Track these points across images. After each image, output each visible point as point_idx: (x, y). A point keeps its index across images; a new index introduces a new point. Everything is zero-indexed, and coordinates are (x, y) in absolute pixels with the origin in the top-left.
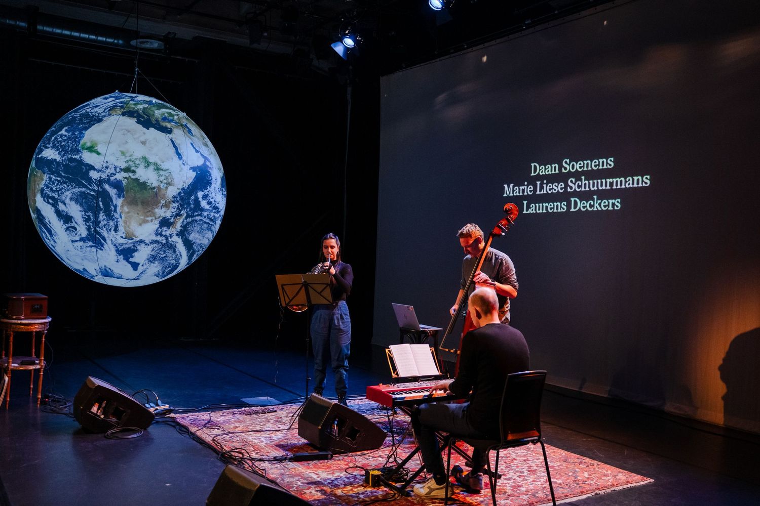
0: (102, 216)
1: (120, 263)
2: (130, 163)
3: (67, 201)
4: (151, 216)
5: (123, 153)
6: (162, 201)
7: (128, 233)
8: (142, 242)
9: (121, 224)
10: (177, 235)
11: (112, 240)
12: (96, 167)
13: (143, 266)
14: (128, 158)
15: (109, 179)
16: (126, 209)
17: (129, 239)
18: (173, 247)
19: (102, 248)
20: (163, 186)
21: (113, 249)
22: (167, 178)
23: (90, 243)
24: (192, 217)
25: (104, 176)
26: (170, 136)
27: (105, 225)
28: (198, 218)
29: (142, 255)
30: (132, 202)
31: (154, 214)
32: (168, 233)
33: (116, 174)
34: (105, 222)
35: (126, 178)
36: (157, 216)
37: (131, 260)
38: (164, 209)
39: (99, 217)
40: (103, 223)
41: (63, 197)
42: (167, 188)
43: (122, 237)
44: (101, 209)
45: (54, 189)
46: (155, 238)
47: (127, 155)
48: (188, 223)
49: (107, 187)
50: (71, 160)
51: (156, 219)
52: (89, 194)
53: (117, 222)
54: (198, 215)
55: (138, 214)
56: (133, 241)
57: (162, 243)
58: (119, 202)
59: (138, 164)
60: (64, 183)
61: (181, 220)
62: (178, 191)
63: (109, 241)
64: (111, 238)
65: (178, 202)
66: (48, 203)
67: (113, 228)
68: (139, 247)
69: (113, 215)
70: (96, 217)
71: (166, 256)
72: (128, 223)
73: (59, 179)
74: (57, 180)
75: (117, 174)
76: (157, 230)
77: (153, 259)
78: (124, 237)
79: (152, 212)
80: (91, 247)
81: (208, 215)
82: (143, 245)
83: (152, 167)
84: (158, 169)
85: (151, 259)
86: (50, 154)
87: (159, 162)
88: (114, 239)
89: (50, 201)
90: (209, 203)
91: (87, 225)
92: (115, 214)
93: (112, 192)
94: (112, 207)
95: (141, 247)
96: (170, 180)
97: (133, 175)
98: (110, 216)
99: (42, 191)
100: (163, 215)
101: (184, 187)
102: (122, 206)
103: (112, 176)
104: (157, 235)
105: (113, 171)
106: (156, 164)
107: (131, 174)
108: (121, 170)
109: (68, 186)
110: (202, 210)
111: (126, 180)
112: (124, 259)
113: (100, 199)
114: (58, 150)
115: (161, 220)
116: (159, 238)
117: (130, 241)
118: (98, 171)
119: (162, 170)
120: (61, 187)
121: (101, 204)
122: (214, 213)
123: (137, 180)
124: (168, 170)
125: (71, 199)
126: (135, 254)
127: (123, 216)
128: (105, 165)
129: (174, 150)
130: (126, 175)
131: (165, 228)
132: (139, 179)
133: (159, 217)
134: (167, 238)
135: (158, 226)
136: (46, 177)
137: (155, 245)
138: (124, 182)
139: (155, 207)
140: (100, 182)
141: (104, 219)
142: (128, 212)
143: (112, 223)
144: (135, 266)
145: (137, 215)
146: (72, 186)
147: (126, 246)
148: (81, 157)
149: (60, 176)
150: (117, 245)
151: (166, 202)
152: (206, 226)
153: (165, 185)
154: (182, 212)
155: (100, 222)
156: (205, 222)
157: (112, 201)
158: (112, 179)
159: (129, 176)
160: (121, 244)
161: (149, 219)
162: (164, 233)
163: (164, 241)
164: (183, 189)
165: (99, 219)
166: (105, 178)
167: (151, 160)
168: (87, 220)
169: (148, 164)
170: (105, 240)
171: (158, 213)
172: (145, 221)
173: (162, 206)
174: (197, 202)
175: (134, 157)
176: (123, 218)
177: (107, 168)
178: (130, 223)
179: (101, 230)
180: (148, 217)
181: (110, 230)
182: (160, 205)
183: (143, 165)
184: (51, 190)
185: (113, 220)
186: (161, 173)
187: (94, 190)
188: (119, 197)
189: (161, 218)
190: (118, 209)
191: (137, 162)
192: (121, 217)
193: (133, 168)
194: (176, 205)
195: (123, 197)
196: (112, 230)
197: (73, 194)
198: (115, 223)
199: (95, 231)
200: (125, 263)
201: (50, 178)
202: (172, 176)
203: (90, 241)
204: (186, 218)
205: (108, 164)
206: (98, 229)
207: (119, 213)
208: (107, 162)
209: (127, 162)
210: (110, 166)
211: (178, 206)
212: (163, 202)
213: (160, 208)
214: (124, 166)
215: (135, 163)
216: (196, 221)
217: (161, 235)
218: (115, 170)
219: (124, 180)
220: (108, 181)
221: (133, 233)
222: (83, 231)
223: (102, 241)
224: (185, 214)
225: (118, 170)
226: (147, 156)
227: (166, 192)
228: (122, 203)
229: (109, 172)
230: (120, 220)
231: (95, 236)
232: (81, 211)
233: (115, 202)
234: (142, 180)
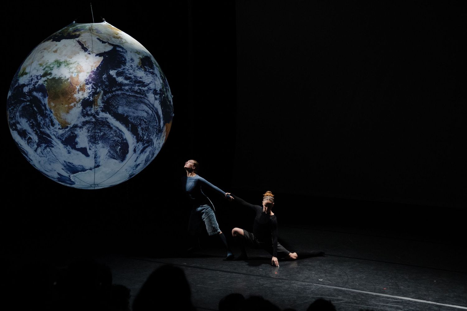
0: (39, 118)
1: (72, 154)
2: (47, 69)
3: (19, 120)
4: (73, 102)
5: (41, 65)
6: (77, 87)
7: (62, 123)
8: (75, 126)
9: (53, 118)
10: (103, 111)
11: (54, 134)
13: (90, 149)
14: (45, 67)
15: (35, 87)
16: (53, 104)
17: (65, 128)
18: (105, 123)
19: (52, 145)
20: (75, 75)
21: (59, 142)
22: (76, 68)
23: (44, 145)
24: (112, 92)
25: (31, 87)
26: (77, 39)
27: (44, 124)
28: (119, 92)
29: (83, 139)
30: (55, 97)
31: (74, 100)
32: (93, 111)
33: (38, 82)
34: (43, 122)
35: (45, 81)
36: (77, 100)
37: (78, 146)
38: (81, 93)
39: (38, 120)
40: (42, 123)
41: (17, 119)
42: (78, 75)
43: (59, 129)
44: (37, 113)
46: (84, 119)
47: (44, 65)
48: (109, 99)
49: (35, 93)
51: (77, 102)
52: (27, 105)
53: (51, 117)
54: (117, 90)
55: (62, 104)
56: (69, 128)
57: (92, 122)
58: (46, 101)
59: (53, 67)
60: (15, 107)
61: (100, 97)
62: (88, 75)
63: (53, 137)
64: (53, 134)
65: (90, 83)
67: (50, 124)
68: (76, 133)
69: (46, 113)
70: (36, 120)
71: (105, 134)
72: (58, 115)
75: (39, 81)
76: (82, 112)
77: (93, 139)
78: (61, 128)
79: (72, 98)
80: (45, 148)
81: (130, 89)
82: (78, 129)
83: (63, 65)
84: (68, 64)
85: (92, 140)
87: (68, 60)
88: (55, 133)
89: (14, 127)
90: (127, 78)
91: (34, 131)
92: (47, 112)
93: (39, 95)
94: (43, 107)
95: (78, 132)
96: (79, 69)
97: (50, 76)
98: (44, 116)
100: (82, 97)
101: (93, 70)
102: (49, 103)
103: (36, 84)
104: (84, 116)
105: (36, 80)
106: (65, 62)
107: (48, 77)
108: (41, 76)
110: (121, 85)
111: (46, 82)
112: (72, 148)
113: (33, 105)
115: (82, 102)
116: (87, 119)
117: (67, 130)
118: (27, 85)
119: (71, 64)
120: (14, 112)
121: (35, 109)
122: (138, 86)
123: (54, 79)
124: (76, 62)
125: (20, 116)
126: (77, 140)
127: (53, 110)
128: (30, 79)
129: (80, 47)
130: (44, 79)
131: (88, 108)
132: (55, 77)
133: (80, 100)
134: (94, 117)
135: (81, 108)
137: (88, 125)
138: (45, 85)
139: (73, 93)
140: (30, 92)
141: (41, 120)
142: (55, 106)
143: (47, 120)
144: (84, 151)
145: (61, 106)
147: (66, 135)
148: (18, 84)
149: (12, 104)
150: (60, 137)
151: (80, 86)
152: (132, 99)
153: (76, 74)
154: (98, 90)
155: (40, 123)
156: (132, 96)
157: (41, 102)
158: (36, 86)
159: (48, 79)
160: (62, 135)
161: (72, 104)
162: (89, 113)
163: (94, 120)
164: (92, 72)
165: (39, 121)
166: (32, 88)
167: (62, 60)
168: (32, 127)
169: (59, 64)
170: (50, 137)
171: (77, 98)
172: (70, 108)
173: (79, 90)
174: (112, 79)
175: (49, 64)
176: (53, 112)
177: (32, 80)
178: (59, 114)
179: (43, 129)
180: (70, 103)
181: (49, 126)
182: (77, 90)
183: (56, 66)
185: (47, 117)
186: (71, 66)
187: (28, 101)
188: (45, 97)
189: (81, 101)
190: (47, 107)
191: (51, 66)
192: (52, 112)
193: (49, 72)
194: (90, 86)
195: (48, 96)
196: (51, 126)
197: (20, 112)
198: (50, 119)
199: (41, 132)
200: (74, 151)
202: (80, 65)
203: (42, 143)
204: (105, 94)
205: (32, 77)
206: (41, 129)
207: (49, 110)
208: (31, 76)
209: (44, 69)
210: (34, 78)
211: (92, 86)
213: (77, 92)
214: (41, 73)
215: (50, 68)
216: (118, 95)
217: (88, 115)
218: (37, 79)
219: (44, 83)
220: (35, 89)
221: (65, 122)
222: (35, 138)
223: (49, 139)
224: (102, 92)
225: (39, 77)
226: (58, 58)
227: (79, 79)
228: (48, 100)
229: (34, 82)
230: (52, 115)
231: (43, 136)
232: (27, 122)
233: (43, 103)
234: (57, 77)
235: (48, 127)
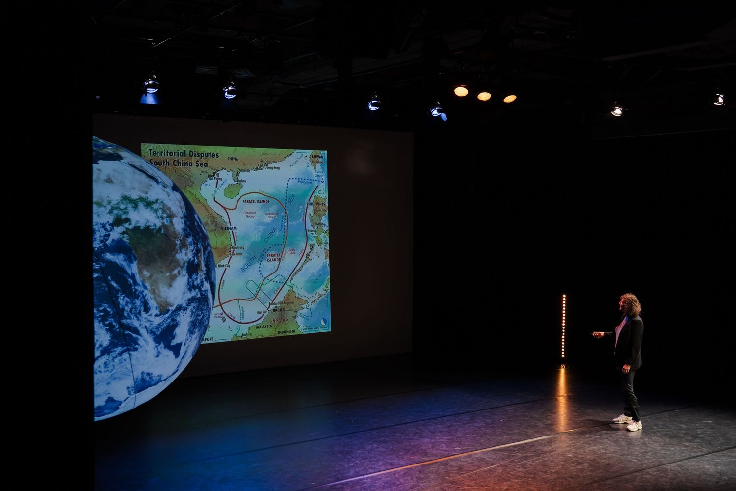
0: (122, 300)
1: (160, 357)
2: (115, 212)
4: (176, 268)
5: (99, 204)
6: (176, 241)
7: (161, 305)
8: (179, 308)
9: (149, 298)
10: (205, 279)
11: (146, 327)
13: (185, 345)
14: (109, 207)
15: (105, 245)
16: (146, 273)
17: (165, 314)
18: (205, 300)
19: (137, 346)
20: (167, 222)
21: (150, 339)
22: (164, 211)
23: (119, 349)
25: (97, 244)
26: (124, 161)
27: (131, 311)
29: (182, 329)
30: (147, 262)
31: (176, 264)
32: (198, 281)
33: (109, 235)
34: (130, 306)
35: (123, 233)
36: (181, 264)
37: (173, 343)
38: (183, 251)
39: (119, 304)
42: (171, 223)
43: (156, 315)
44: (118, 291)
46: (190, 295)
47: (104, 203)
49: (109, 256)
51: (182, 268)
53: (144, 297)
55: (162, 272)
56: (170, 313)
57: (197, 298)
58: (134, 268)
59: (126, 208)
61: (202, 257)
62: (183, 221)
63: (143, 331)
64: (144, 326)
65: (190, 235)
67: (142, 308)
68: (177, 319)
69: (136, 290)
70: (115, 305)
72: (156, 291)
75: (111, 233)
76: (189, 282)
77: (193, 327)
78: (158, 313)
79: (174, 261)
80: (120, 354)
82: (181, 312)
83: (141, 205)
84: (148, 204)
85: (192, 329)
87: (144, 196)
88: (148, 324)
91: (107, 325)
92: (137, 287)
93: (119, 259)
94: (129, 280)
95: (180, 317)
96: (168, 211)
97: (129, 224)
98: (132, 295)
100: (186, 259)
101: (184, 213)
102: (140, 272)
103: (107, 240)
104: (190, 289)
105: (103, 232)
106: (142, 199)
107: (126, 225)
108: (112, 225)
111: (125, 235)
112: (165, 347)
113: (110, 278)
115: (187, 266)
116: (193, 293)
117: (167, 315)
119: (153, 203)
121: (114, 284)
123: (137, 228)
124: (157, 200)
126: (176, 331)
127: (147, 284)
129: (144, 175)
130: (120, 229)
131: (194, 276)
132: (139, 227)
133: (184, 264)
134: (200, 289)
135: (187, 277)
137: (193, 305)
138: (125, 239)
139: (174, 253)
140: (97, 254)
141: (127, 303)
142: (151, 276)
143: (138, 302)
144: (177, 350)
145: (161, 275)
147: (164, 326)
150: (154, 330)
151: (181, 241)
153: (168, 220)
154: (199, 246)
155: (123, 309)
157: (126, 272)
158: (109, 242)
159: (127, 229)
160: (158, 327)
161: (176, 272)
162: (195, 283)
163: (199, 295)
164: (185, 216)
165: (121, 307)
166: (100, 247)
167: (135, 196)
169: (135, 203)
170: (136, 331)
171: (181, 259)
172: (173, 278)
173: (180, 247)
174: (200, 228)
175: (114, 203)
176: (149, 287)
178: (158, 289)
179: (128, 320)
180: (173, 270)
181: (140, 313)
182: (178, 247)
183: (130, 207)
185: (138, 297)
186: (155, 206)
188: (131, 262)
189: (186, 264)
190: (138, 279)
191: (122, 207)
192: (146, 288)
193: (123, 216)
194: (190, 239)
195: (136, 259)
196: (143, 313)
198: (143, 300)
199: (122, 326)
200: (166, 352)
202: (166, 205)
203: (116, 346)
204: (204, 252)
206: (124, 321)
207: (141, 284)
209: (111, 212)
211: (193, 240)
212: (178, 242)
213: (179, 251)
215: (121, 210)
217: (194, 287)
218: (106, 229)
219: (123, 237)
221: (166, 302)
223: (135, 335)
224: (202, 248)
225: (108, 227)
226: (127, 194)
227: (175, 229)
228: (138, 267)
229: (100, 236)
230: (146, 292)
231: (124, 333)
233: (129, 272)
234: (142, 225)
235: (138, 315)
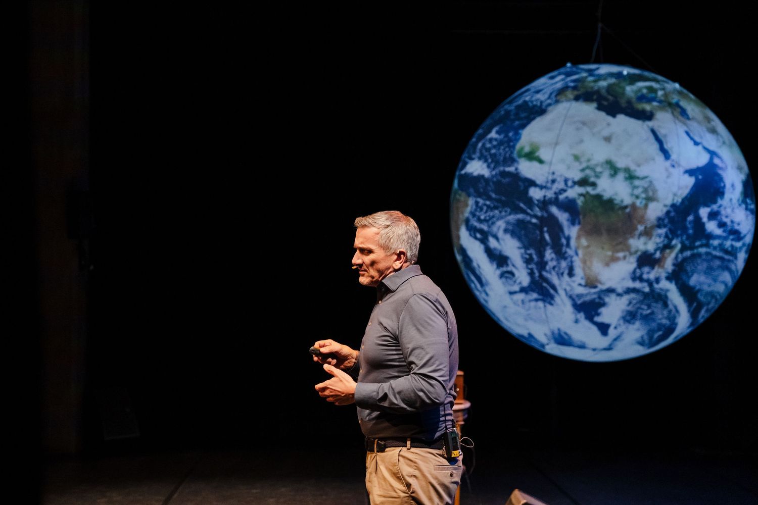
0: (549, 254)
1: (580, 325)
2: (588, 172)
3: (501, 234)
4: (622, 250)
5: (577, 158)
6: (639, 226)
7: (589, 278)
8: (611, 291)
9: (577, 265)
10: (669, 278)
11: (565, 289)
12: (538, 182)
13: (616, 328)
14: (584, 165)
15: (557, 199)
16: (584, 242)
17: (591, 288)
18: (662, 299)
19: (552, 302)
20: (641, 203)
21: (568, 304)
22: (646, 190)
23: (535, 295)
24: (692, 248)
25: (550, 194)
26: (650, 124)
27: (554, 268)
28: (703, 250)
29: (612, 311)
30: (593, 231)
31: (627, 248)
32: (652, 276)
33: (565, 191)
34: (555, 263)
35: (581, 195)
36: (633, 250)
37: (597, 319)
38: (643, 239)
39: (544, 256)
40: (551, 264)
41: (494, 229)
42: (646, 206)
43: (580, 285)
44: (547, 244)
45: (482, 217)
46: (631, 284)
47: (583, 159)
48: (685, 260)
49: (554, 210)
50: (504, 174)
51: (631, 254)
52: (530, 222)
53: (572, 262)
54: (701, 246)
55: (603, 248)
56: (597, 289)
57: (643, 293)
58: (573, 231)
59: (601, 173)
60: (496, 208)
61: (673, 255)
62: (665, 210)
63: (561, 292)
64: (564, 287)
65: (665, 226)
66: (476, 238)
67: (566, 272)
68: (607, 300)
69: (566, 252)
70: (541, 255)
71: (652, 313)
72: (588, 263)
73: (488, 203)
74: (485, 205)
75: (569, 190)
76: (634, 272)
77: (630, 317)
78: (584, 284)
79: (624, 244)
80: (536, 300)
81: (720, 245)
82: (613, 296)
83: (621, 176)
84: (631, 177)
85: (628, 318)
86: (476, 167)
87: (633, 167)
88: (568, 288)
89: (478, 236)
90: (722, 225)
91: (529, 269)
92: (568, 250)
93: (563, 217)
94: (563, 240)
95: (611, 299)
96: (651, 193)
97: (594, 189)
98: (560, 254)
99: (467, 221)
100: (642, 247)
101: (675, 201)
102: (578, 238)
103: (561, 194)
104: (634, 279)
105: (562, 186)
106: (627, 170)
107: (589, 189)
108: (575, 183)
109: (500, 212)
110: (710, 236)
111: (582, 197)
112: (586, 318)
113: (545, 229)
114: (486, 161)
115: (640, 256)
116: (637, 285)
117: (593, 290)
118: (542, 187)
119: (638, 178)
120: (491, 214)
121: (547, 237)
122: (733, 240)
123: (599, 197)
124: (646, 177)
125: (506, 231)
126: (603, 310)
127: (580, 252)
128: (550, 178)
129: (656, 146)
130: (581, 190)
131: (646, 269)
132: (603, 195)
133: (636, 252)
134: (650, 284)
135: (635, 265)
136: (471, 202)
137: (633, 295)
138: (579, 201)
139: (629, 236)
140: (544, 204)
141: (552, 259)
142: (588, 247)
143: (564, 264)
144: (604, 329)
145: (601, 250)
146: (506, 212)
147: (588, 298)
148: (516, 169)
149: (489, 198)
150: (574, 297)
151: (646, 228)
152: (717, 263)
153: (644, 202)
154: (674, 242)
155: (546, 263)
156: (716, 257)
157: (562, 231)
158: (562, 197)
159: (588, 193)
160: (580, 296)
161: (621, 255)
162: (645, 276)
163: (647, 290)
164: (673, 205)
165: (545, 259)
166: (551, 198)
167: (621, 163)
168: (528, 261)
169: (614, 170)
170: (556, 290)
171: (634, 246)
172: (614, 259)
173: (641, 233)
174: (699, 225)
175: (593, 163)
176: (580, 255)
177: (553, 181)
178: (591, 262)
179: (548, 275)
180: (618, 251)
181: (562, 274)
182: (637, 233)
183: (607, 173)
184: (480, 220)
185: (565, 259)
186: (637, 182)
187: (536, 216)
188: (574, 224)
189: (639, 253)
190: (573, 243)
191: (599, 169)
192: (577, 254)
193: (592, 179)
194: (663, 231)
195: (579, 223)
196: (565, 275)
197: (508, 223)
198: (569, 264)
199: (541, 276)
200: (587, 323)
201: (477, 203)
202: (654, 186)
203: (533, 291)
204: (682, 251)
205: (555, 177)
206: (544, 273)
207: (574, 249)
208: (553, 173)
209: (583, 170)
210: (558, 179)
211: (666, 233)
212: (641, 228)
213: (636, 237)
214: (577, 176)
215: (595, 172)
216: (699, 255)
217: (641, 279)
218: (566, 184)
219: (579, 199)
220: (555, 202)
221: (596, 278)
222: (523, 278)
223: (552, 291)
224: (679, 246)
225: (570, 183)
226: (614, 159)
227: (646, 213)
228: (578, 233)
229: (557, 188)
230: (575, 258)
231: (542, 284)
232: (519, 248)
233: (567, 232)
234: (607, 195)
235: (560, 275)
